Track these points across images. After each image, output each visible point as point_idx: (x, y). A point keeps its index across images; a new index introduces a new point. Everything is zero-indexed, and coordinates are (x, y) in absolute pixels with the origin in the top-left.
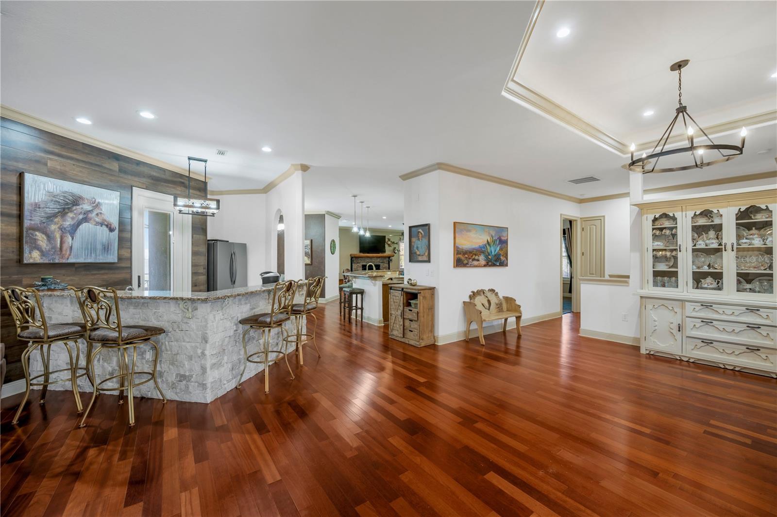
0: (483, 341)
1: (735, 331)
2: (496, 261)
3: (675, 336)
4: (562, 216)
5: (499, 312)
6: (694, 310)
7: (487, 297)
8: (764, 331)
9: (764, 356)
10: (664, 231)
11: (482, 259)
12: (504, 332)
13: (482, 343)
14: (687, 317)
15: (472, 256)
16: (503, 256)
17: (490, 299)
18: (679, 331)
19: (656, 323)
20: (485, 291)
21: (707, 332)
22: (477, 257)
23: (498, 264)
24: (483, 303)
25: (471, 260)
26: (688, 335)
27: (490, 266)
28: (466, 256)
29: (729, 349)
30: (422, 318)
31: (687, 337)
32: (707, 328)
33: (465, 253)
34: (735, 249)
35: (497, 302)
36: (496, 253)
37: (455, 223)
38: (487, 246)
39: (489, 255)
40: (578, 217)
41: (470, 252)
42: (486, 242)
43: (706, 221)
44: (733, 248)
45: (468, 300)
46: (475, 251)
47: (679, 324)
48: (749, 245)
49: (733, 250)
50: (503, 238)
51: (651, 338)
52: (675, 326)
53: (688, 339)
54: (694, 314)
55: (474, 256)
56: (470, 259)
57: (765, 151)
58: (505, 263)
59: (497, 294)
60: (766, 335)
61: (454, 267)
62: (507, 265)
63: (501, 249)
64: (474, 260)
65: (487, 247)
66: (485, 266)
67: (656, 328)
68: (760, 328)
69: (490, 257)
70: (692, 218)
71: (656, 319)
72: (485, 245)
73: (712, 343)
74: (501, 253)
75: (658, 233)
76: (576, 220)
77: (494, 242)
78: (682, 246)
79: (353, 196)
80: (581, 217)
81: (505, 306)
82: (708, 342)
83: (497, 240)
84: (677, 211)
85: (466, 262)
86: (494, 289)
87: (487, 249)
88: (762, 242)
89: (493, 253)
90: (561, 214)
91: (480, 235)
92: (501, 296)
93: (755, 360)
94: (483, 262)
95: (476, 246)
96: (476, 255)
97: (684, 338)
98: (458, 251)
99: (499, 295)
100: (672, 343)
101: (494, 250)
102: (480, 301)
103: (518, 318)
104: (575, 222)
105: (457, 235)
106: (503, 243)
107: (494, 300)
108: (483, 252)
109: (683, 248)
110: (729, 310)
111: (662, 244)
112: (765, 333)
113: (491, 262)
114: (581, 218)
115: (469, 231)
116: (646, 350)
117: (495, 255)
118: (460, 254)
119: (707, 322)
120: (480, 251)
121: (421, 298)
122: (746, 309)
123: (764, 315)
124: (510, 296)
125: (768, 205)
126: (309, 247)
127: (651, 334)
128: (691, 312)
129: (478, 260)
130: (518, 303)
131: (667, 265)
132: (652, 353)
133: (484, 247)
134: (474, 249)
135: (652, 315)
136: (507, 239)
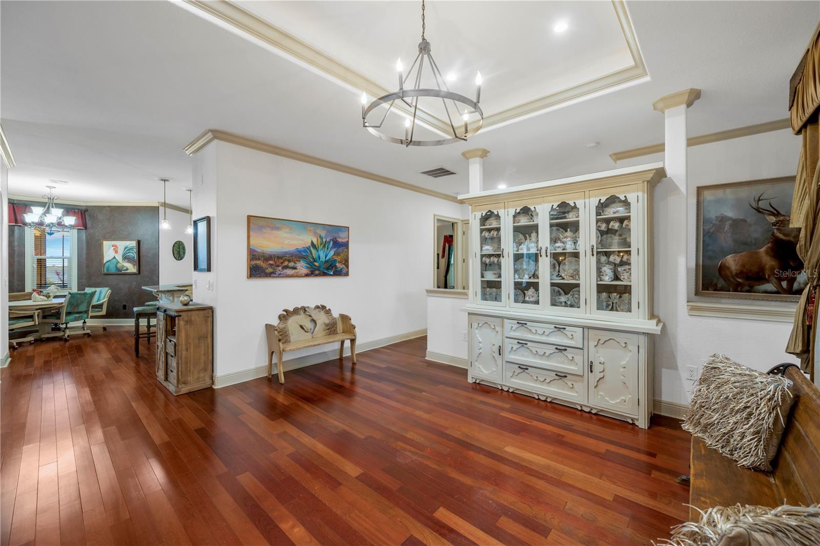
0: (282, 379)
1: (546, 354)
2: (328, 269)
3: (496, 361)
4: (436, 217)
5: (330, 334)
6: (511, 329)
7: (310, 316)
8: (569, 354)
9: (570, 384)
10: (492, 232)
11: (302, 267)
12: (341, 359)
13: (280, 382)
14: (507, 337)
15: (282, 263)
16: (340, 262)
17: (315, 318)
18: (500, 354)
19: (481, 345)
20: (306, 309)
21: (523, 356)
22: (291, 264)
23: (332, 273)
24: (302, 324)
25: (280, 268)
26: (507, 360)
27: (316, 275)
28: (271, 262)
29: (542, 375)
30: (184, 353)
31: (506, 362)
32: (523, 351)
33: (267, 258)
34: (549, 254)
35: (327, 321)
36: (327, 258)
37: (249, 217)
38: (312, 249)
39: (315, 261)
40: (460, 220)
41: (278, 258)
42: (310, 244)
43: (527, 220)
44: (546, 253)
45: (275, 322)
46: (288, 255)
47: (500, 347)
48: (563, 250)
49: (547, 256)
50: (340, 240)
51: (476, 363)
52: (496, 349)
53: (508, 364)
54: (513, 334)
55: (286, 263)
56: (278, 266)
57: (593, 145)
58: (344, 271)
59: (328, 312)
60: (572, 359)
61: (248, 278)
62: (347, 274)
63: (336, 254)
64: (286, 267)
65: (310, 251)
66: (307, 275)
67: (481, 351)
68: (566, 350)
69: (316, 264)
70: (514, 217)
71: (481, 341)
72: (308, 248)
73: (528, 369)
74: (338, 259)
75: (486, 234)
76: (457, 223)
77: (324, 245)
78: (504, 251)
79: (162, 180)
80: (462, 219)
81: (340, 327)
82: (524, 368)
83: (329, 242)
84: (500, 208)
85: (270, 270)
86: (325, 305)
87: (311, 253)
88: (573, 246)
89: (323, 258)
90: (434, 215)
91: (299, 235)
92: (336, 314)
93: (563, 390)
94: (304, 271)
95: (291, 249)
96: (289, 261)
97: (504, 362)
98: (253, 255)
99: (332, 312)
100: (494, 369)
101: (324, 255)
102: (297, 322)
103: (353, 341)
104: (456, 225)
105: (251, 233)
106: (341, 246)
107: (322, 319)
108: (304, 258)
109: (505, 254)
110: (540, 328)
111: (492, 248)
112: (570, 357)
113: (319, 270)
114: (462, 221)
115: (278, 229)
116: (473, 378)
117: (326, 262)
118: (259, 259)
119: (522, 343)
120: (299, 255)
121: (182, 323)
122: (555, 327)
123: (569, 334)
124: (346, 314)
125: (576, 202)
126: (135, 250)
127: (476, 359)
128: (510, 332)
129: (295, 268)
130: (353, 322)
131: (495, 274)
132: (477, 382)
133: (305, 251)
134: (286, 253)
135: (478, 335)
136: (348, 242)
